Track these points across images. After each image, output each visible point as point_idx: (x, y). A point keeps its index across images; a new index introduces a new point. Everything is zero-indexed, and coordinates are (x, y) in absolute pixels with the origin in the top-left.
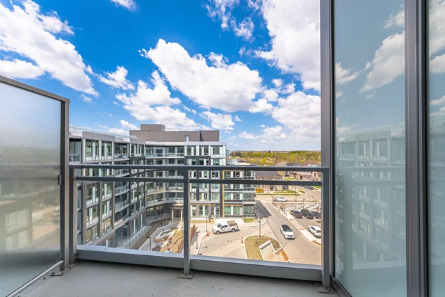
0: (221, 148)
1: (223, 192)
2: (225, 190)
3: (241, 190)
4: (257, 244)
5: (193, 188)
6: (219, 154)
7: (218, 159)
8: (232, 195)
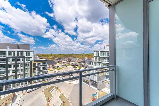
0: (31, 53)
1: (32, 72)
2: (33, 71)
3: (41, 70)
4: (49, 90)
5: (12, 73)
6: (30, 55)
7: (29, 58)
8: (37, 73)
